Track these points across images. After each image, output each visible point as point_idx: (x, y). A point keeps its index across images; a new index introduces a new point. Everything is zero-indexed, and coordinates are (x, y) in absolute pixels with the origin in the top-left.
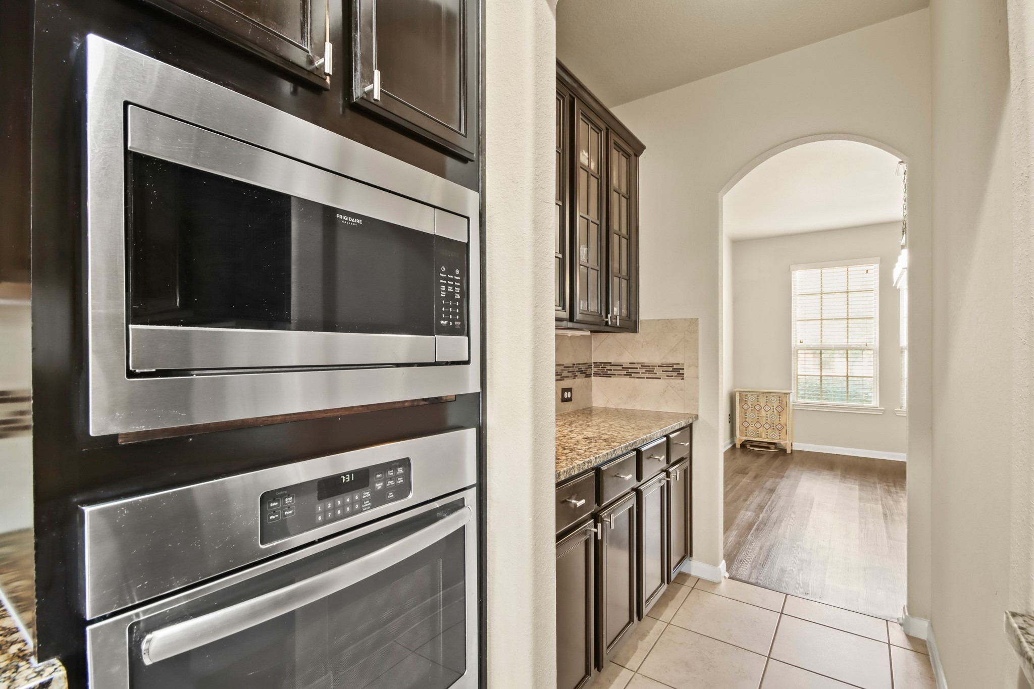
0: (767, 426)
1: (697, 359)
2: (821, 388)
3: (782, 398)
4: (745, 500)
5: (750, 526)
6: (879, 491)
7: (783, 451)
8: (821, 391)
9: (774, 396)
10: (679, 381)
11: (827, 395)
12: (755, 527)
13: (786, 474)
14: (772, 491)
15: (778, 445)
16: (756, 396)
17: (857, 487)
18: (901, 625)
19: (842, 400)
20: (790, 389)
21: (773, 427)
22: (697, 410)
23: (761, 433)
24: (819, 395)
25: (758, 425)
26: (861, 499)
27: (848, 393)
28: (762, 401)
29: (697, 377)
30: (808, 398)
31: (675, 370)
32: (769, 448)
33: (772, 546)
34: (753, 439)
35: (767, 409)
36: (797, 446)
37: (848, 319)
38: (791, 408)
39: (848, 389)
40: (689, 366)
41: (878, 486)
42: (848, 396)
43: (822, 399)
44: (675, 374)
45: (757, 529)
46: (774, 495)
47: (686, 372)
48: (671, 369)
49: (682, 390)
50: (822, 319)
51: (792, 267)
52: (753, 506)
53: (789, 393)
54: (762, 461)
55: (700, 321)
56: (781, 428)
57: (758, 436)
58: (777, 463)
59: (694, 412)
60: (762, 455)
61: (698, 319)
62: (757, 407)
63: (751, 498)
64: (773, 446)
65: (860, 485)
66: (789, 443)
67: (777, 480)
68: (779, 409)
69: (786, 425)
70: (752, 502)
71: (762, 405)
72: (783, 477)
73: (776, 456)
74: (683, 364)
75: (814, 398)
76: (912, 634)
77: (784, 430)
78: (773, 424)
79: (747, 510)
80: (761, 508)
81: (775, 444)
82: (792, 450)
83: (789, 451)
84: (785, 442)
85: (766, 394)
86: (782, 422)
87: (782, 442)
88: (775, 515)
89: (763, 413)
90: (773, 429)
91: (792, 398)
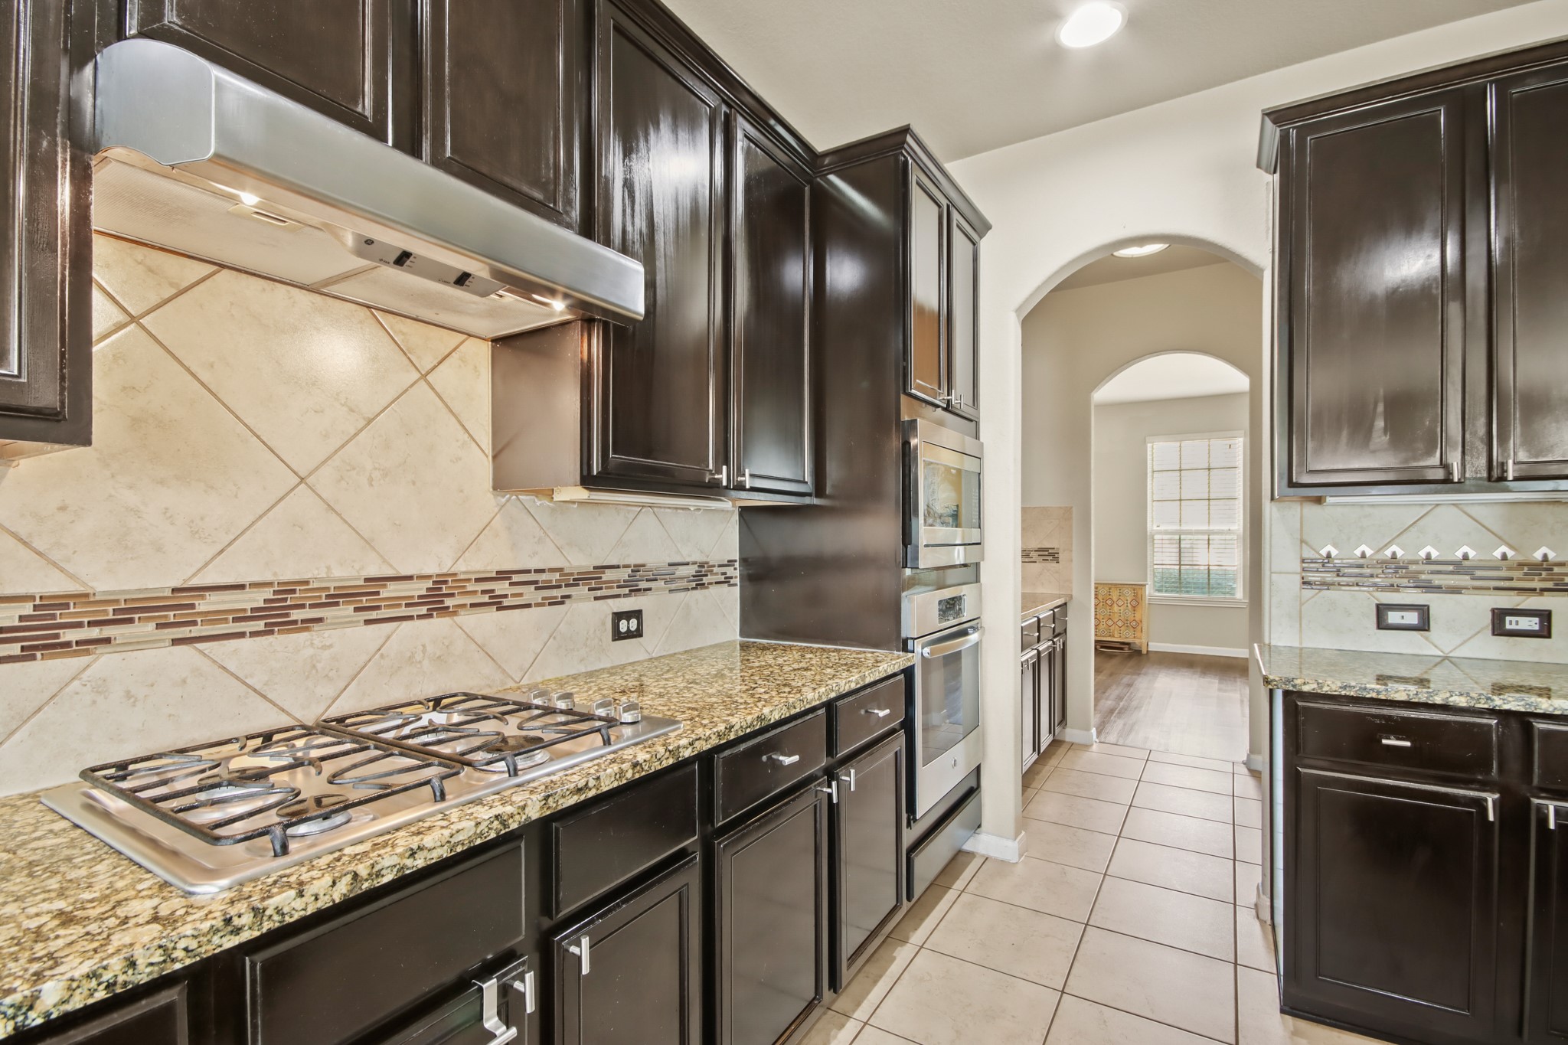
0: (1120, 623)
1: (1072, 544)
2: (1180, 579)
3: (1137, 589)
4: (1104, 693)
5: (1112, 711)
6: (1239, 683)
7: (1139, 652)
8: (1180, 583)
9: (1128, 588)
10: (1054, 564)
11: (1187, 587)
12: (1117, 712)
13: (1143, 672)
14: (1130, 685)
15: (1132, 645)
16: (1107, 589)
17: (1217, 681)
18: (1244, 764)
19: (1203, 593)
20: (1146, 581)
21: (1127, 624)
22: (1072, 590)
23: (1114, 631)
24: (1177, 587)
25: (1110, 623)
26: (1220, 690)
27: (1209, 584)
28: (1115, 595)
29: (1072, 561)
30: (1166, 591)
31: (1050, 554)
32: (1122, 649)
33: (1134, 724)
34: (1104, 639)
35: (1120, 603)
36: (1154, 646)
37: (1209, 500)
38: (1147, 602)
39: (1209, 580)
40: (1064, 551)
41: (1238, 680)
42: (1209, 589)
43: (1181, 591)
44: (1051, 558)
45: (1119, 713)
46: (1132, 689)
47: (1061, 556)
48: (1046, 553)
49: (1057, 572)
50: (1180, 500)
51: (1147, 439)
52: (1113, 696)
53: (1145, 585)
54: (1115, 661)
55: (1074, 509)
56: (1136, 626)
57: (1110, 636)
58: (1131, 663)
59: (1069, 593)
60: (1116, 656)
61: (1071, 508)
62: (1109, 602)
63: (1109, 691)
64: (1127, 646)
65: (1220, 679)
66: (1144, 641)
67: (1134, 677)
68: (1134, 603)
69: (1141, 621)
70: (1111, 694)
71: (1115, 598)
72: (1139, 674)
73: (1130, 656)
74: (1058, 549)
75: (1172, 591)
76: (1252, 768)
77: (1139, 628)
78: (1127, 620)
79: (1107, 699)
80: (1120, 698)
81: (1128, 644)
82: (1148, 651)
83: (1144, 651)
84: (1140, 641)
85: (1119, 587)
86: (1137, 619)
87: (1137, 641)
88: (1134, 703)
89: (1116, 608)
90: (1127, 626)
91: (1149, 591)
